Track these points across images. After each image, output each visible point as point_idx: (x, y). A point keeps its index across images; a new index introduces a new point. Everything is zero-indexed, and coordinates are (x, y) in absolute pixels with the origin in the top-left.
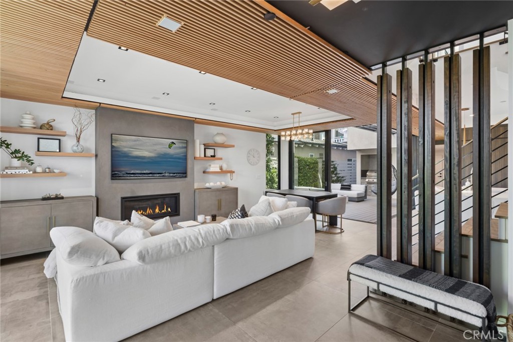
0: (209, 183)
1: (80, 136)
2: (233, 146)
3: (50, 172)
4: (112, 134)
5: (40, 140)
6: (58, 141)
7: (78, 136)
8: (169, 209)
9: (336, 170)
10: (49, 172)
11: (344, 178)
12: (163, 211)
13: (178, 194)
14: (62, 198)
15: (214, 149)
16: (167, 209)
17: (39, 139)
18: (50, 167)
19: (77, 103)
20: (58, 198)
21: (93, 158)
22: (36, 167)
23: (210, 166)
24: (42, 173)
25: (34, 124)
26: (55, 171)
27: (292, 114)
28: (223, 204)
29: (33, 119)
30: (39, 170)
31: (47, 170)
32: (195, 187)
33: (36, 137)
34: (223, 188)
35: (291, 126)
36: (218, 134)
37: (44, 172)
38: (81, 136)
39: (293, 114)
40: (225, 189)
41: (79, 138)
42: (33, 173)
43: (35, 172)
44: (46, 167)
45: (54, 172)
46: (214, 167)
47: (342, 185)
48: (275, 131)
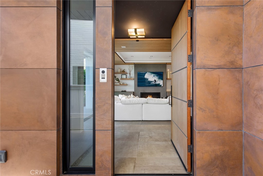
1: (130, 74)
4: (138, 72)
6: (126, 75)
10: (124, 84)
14: (126, 91)
17: (122, 75)
19: (129, 64)
21: (134, 80)
29: (120, 70)
30: (121, 83)
32: (167, 91)
33: (121, 74)
37: (122, 84)
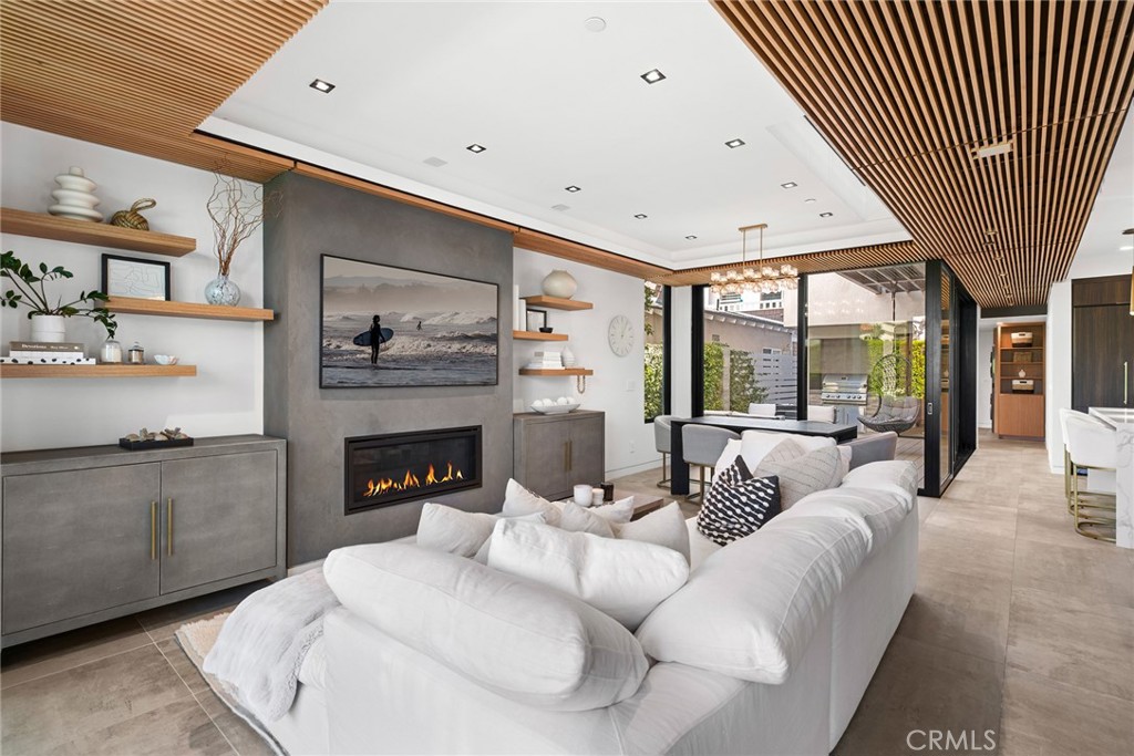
0: (541, 400)
1: (229, 258)
2: (589, 306)
3: (143, 362)
4: (322, 256)
5: (111, 262)
6: (163, 267)
7: (224, 257)
8: (459, 474)
9: (752, 374)
10: (139, 362)
11: (766, 392)
12: (445, 479)
13: (478, 429)
14: (189, 442)
15: (545, 312)
16: (454, 474)
17: (105, 258)
18: (141, 345)
19: (227, 159)
20: (174, 441)
21: (256, 324)
22: (104, 346)
23: (540, 355)
24: (123, 363)
25: (95, 207)
26: (159, 359)
27: (740, 229)
28: (575, 454)
29: (92, 191)
30: (111, 354)
31: (135, 357)
32: (516, 411)
33: (99, 250)
34: (570, 412)
35: (739, 258)
36: (555, 273)
37: (126, 361)
38: (233, 257)
39: (743, 229)
40: (574, 417)
41: (227, 263)
42: (97, 364)
43: (100, 362)
44: (132, 346)
45: (153, 362)
46: (550, 358)
47: (778, 408)
48: (675, 272)
